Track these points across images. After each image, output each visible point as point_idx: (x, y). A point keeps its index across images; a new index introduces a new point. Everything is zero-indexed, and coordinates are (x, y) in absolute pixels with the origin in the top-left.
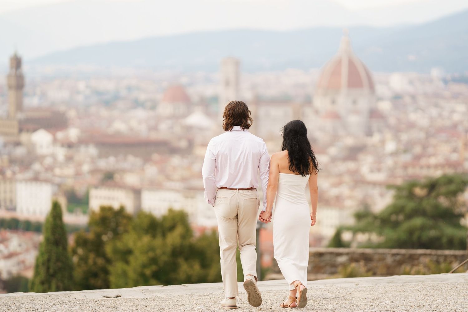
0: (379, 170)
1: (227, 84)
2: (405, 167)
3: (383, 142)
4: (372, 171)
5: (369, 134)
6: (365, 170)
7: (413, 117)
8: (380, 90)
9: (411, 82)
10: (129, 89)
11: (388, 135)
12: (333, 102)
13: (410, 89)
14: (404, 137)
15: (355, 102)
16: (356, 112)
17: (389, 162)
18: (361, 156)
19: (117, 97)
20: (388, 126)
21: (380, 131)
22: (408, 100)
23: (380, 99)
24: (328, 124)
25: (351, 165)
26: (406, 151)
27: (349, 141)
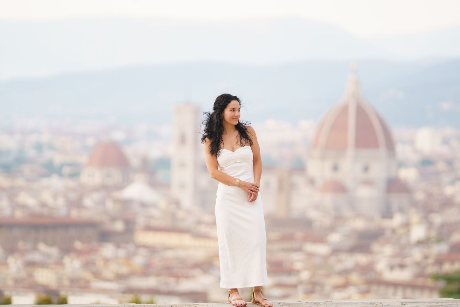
0: (402, 266)
1: (183, 140)
2: (439, 261)
3: (407, 225)
4: (392, 268)
5: (388, 214)
6: (381, 266)
7: (449, 191)
8: (402, 150)
9: (446, 142)
10: (39, 147)
11: (415, 217)
12: (335, 168)
13: (445, 150)
14: (437, 219)
15: (366, 169)
16: (368, 183)
17: (417, 254)
18: (376, 247)
19: (21, 160)
20: (415, 204)
21: (401, 210)
22: (441, 166)
23: (402, 165)
24: (328, 199)
25: (362, 259)
26: (439, 240)
27: (360, 224)
